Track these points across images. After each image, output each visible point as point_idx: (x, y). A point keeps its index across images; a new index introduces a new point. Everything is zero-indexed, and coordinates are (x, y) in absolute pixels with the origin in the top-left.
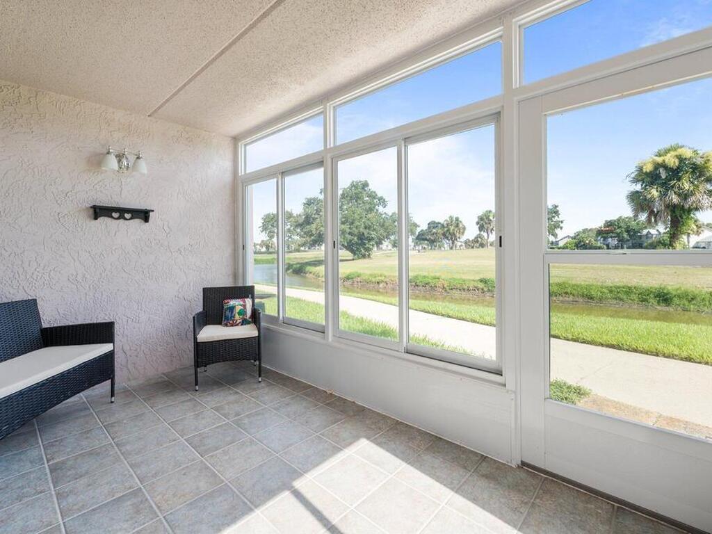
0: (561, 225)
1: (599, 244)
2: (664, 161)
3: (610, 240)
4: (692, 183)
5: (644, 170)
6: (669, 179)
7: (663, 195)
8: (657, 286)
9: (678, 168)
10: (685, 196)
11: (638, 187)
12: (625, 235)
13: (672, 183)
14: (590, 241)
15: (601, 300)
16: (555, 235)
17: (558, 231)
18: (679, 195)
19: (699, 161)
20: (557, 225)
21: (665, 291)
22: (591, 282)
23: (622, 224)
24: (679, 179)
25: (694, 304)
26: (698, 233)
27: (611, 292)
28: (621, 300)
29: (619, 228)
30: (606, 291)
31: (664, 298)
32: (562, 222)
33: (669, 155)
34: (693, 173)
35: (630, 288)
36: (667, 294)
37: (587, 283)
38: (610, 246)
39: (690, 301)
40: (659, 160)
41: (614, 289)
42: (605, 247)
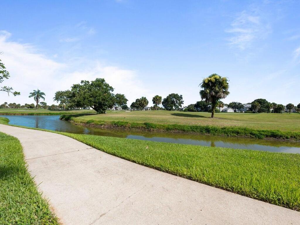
0: (183, 102)
1: (195, 110)
2: (211, 79)
3: (198, 108)
4: (219, 88)
5: (206, 82)
6: (212, 86)
7: (210, 92)
8: (206, 126)
9: (215, 82)
10: (217, 93)
11: (203, 89)
12: (203, 107)
13: (213, 87)
14: (192, 109)
15: (187, 131)
16: (181, 106)
17: (182, 105)
18: (215, 92)
19: (221, 80)
20: (182, 102)
21: (208, 128)
22: (184, 124)
23: (202, 103)
24: (215, 86)
25: (217, 133)
26: (222, 107)
27: (191, 128)
28: (194, 131)
29: (201, 104)
30: (189, 128)
31: (208, 130)
32: (183, 101)
33: (212, 77)
34: (219, 85)
35: (197, 127)
36: (208, 129)
37: (184, 125)
38: (199, 110)
39: (215, 132)
40: (210, 79)
41: (192, 127)
42: (197, 111)
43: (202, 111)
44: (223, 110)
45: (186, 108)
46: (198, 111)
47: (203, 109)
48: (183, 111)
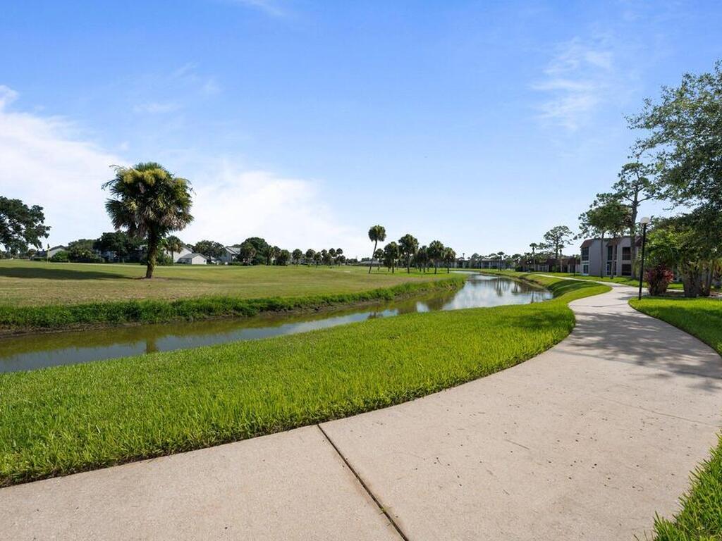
0: (47, 232)
1: (97, 257)
2: (143, 176)
3: (109, 253)
4: (166, 203)
5: (125, 181)
6: (147, 195)
7: (141, 209)
8: (128, 301)
9: (155, 185)
10: (160, 214)
11: (120, 199)
12: (124, 249)
13: (150, 199)
14: (86, 253)
15: (59, 325)
16: (38, 244)
17: (42, 239)
18: (155, 212)
19: (171, 185)
20: (43, 231)
21: (135, 307)
22: (47, 302)
23: (121, 238)
24: (156, 197)
25: (160, 316)
26: (179, 251)
27: (75, 313)
28: (87, 321)
29: (117, 241)
30: (67, 312)
31: (133, 312)
32: (48, 228)
33: (147, 172)
34: (166, 194)
35: (97, 306)
36: (135, 309)
37: (44, 305)
38: (109, 259)
39: (155, 314)
40: (139, 174)
41: (79, 309)
42: (104, 261)
43: (121, 262)
44: (180, 259)
45: (60, 250)
46: (107, 262)
47: (126, 254)
48: (46, 260)
